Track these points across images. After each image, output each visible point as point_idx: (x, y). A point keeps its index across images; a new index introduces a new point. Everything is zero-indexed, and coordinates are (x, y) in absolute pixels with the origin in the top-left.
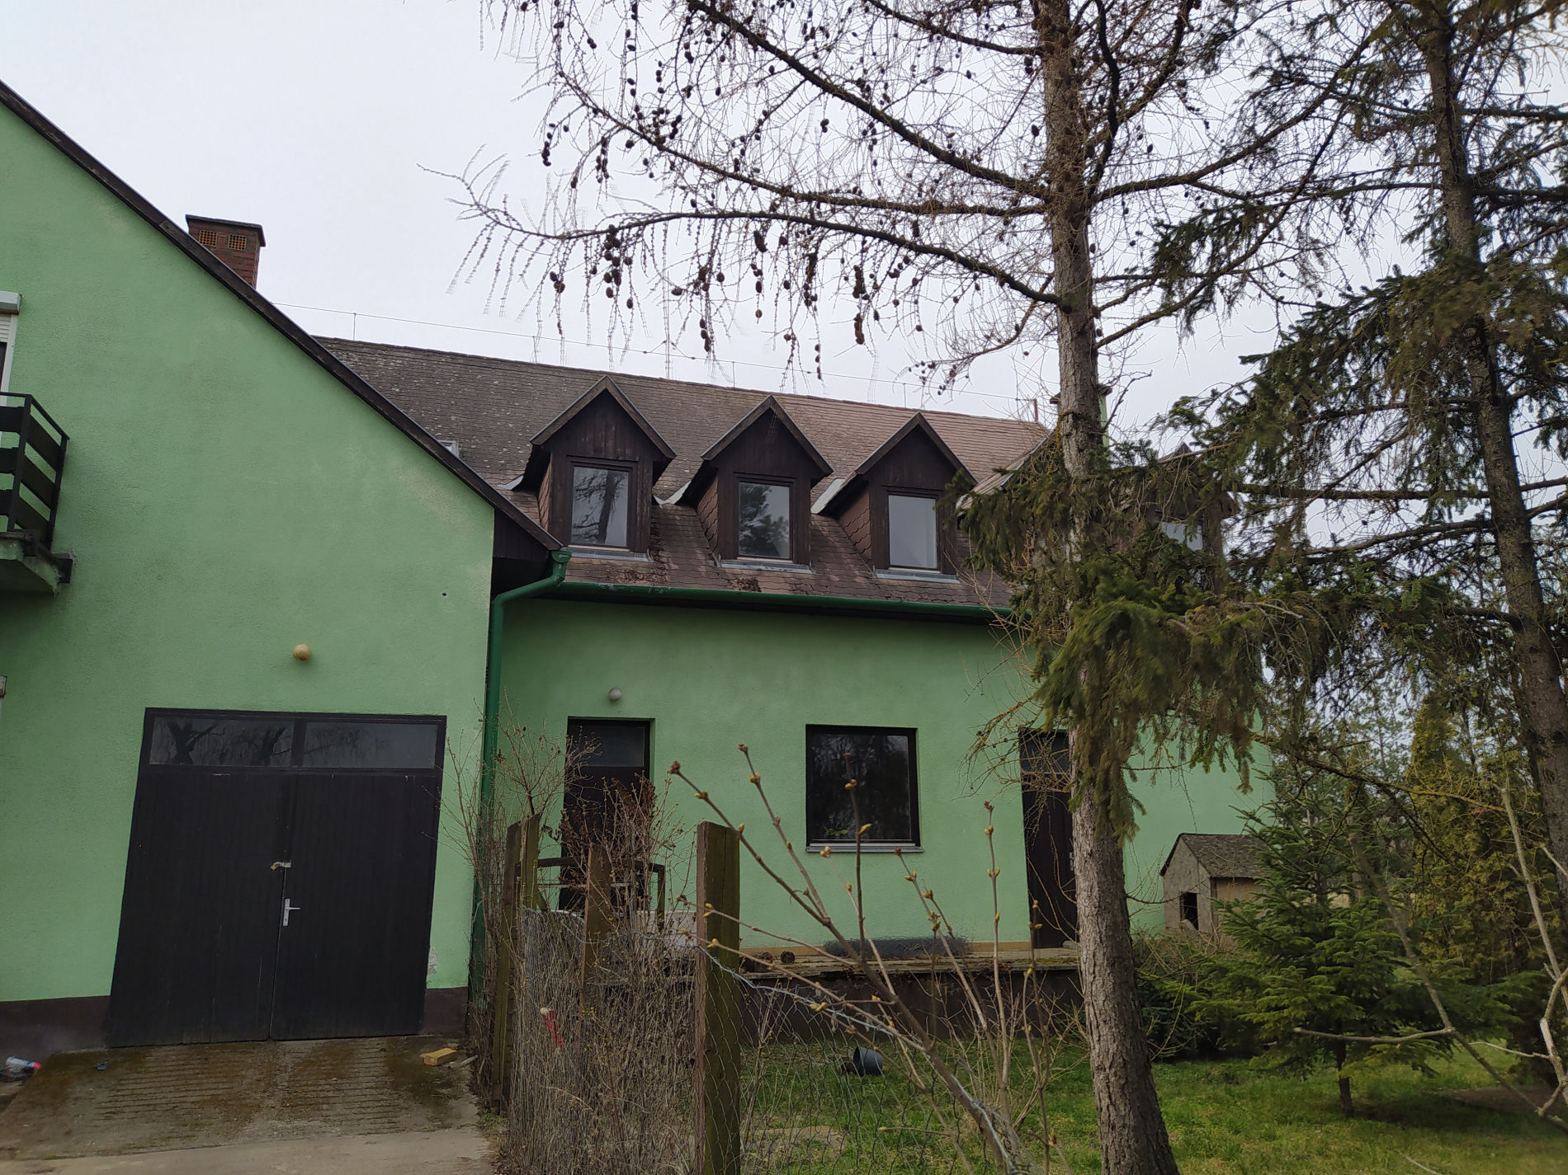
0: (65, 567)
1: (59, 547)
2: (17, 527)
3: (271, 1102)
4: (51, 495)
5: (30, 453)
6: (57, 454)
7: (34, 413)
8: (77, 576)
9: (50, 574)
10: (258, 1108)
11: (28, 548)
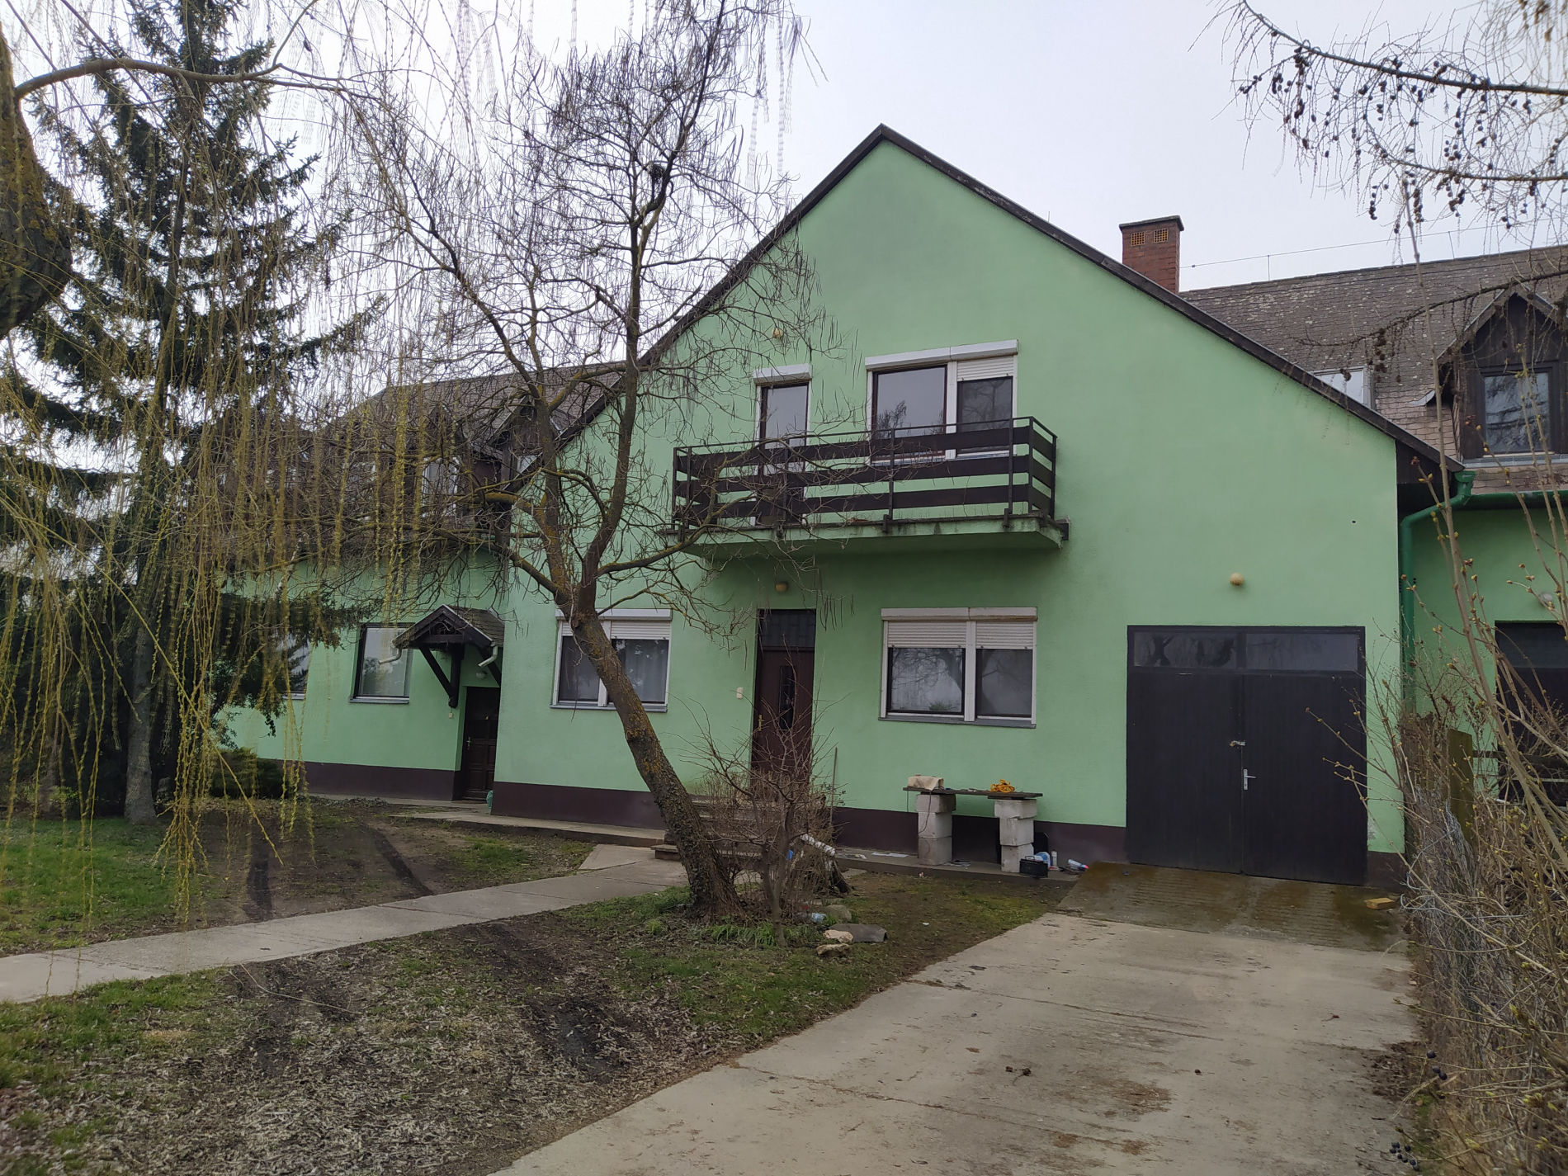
0: (1064, 528)
1: (1059, 515)
2: (1034, 508)
3: (1245, 914)
4: (1050, 479)
5: (1037, 456)
6: (1050, 451)
7: (1036, 427)
8: (1073, 535)
9: (1055, 536)
10: (1235, 916)
11: (1042, 523)
